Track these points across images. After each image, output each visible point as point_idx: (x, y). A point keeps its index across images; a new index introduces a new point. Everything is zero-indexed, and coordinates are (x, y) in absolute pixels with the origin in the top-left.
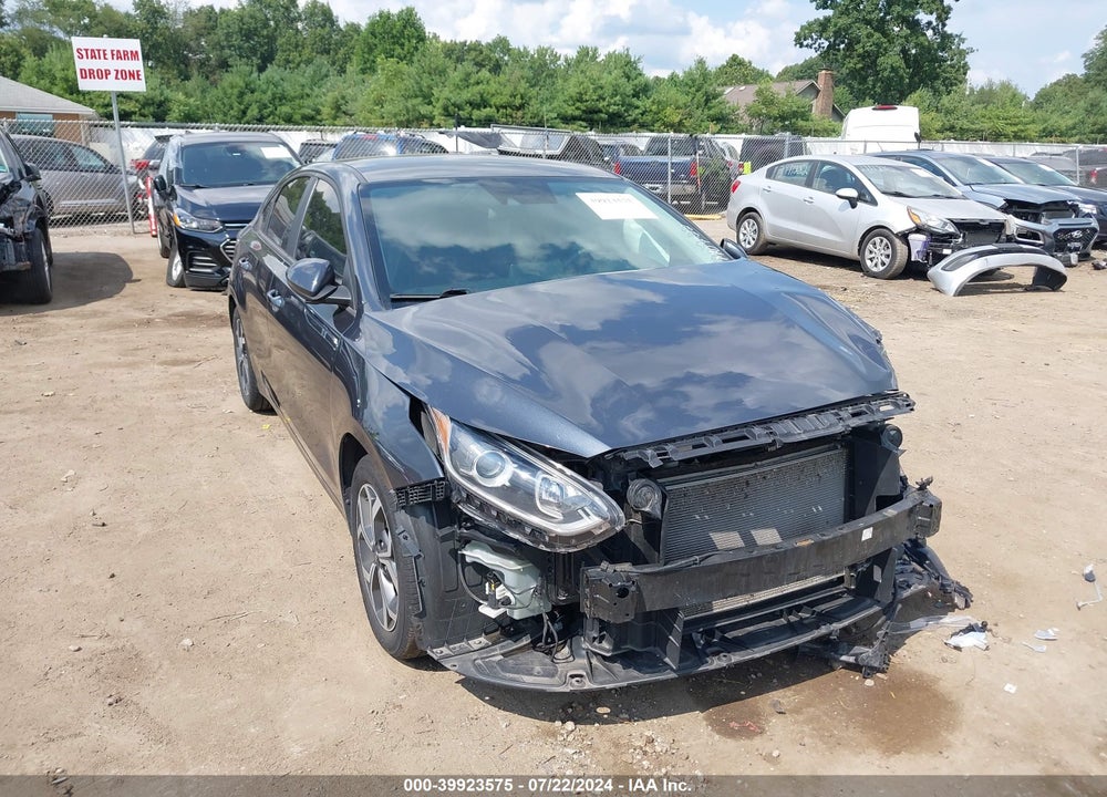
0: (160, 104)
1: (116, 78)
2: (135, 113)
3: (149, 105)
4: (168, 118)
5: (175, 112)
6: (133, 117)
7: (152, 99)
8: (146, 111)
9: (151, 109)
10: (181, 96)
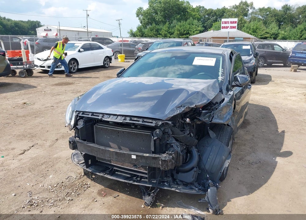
0: (277, 34)
1: (230, 28)
2: (268, 37)
3: (273, 35)
4: (277, 38)
5: (280, 36)
6: (268, 38)
7: (274, 33)
8: (272, 37)
9: (274, 36)
10: (283, 32)
